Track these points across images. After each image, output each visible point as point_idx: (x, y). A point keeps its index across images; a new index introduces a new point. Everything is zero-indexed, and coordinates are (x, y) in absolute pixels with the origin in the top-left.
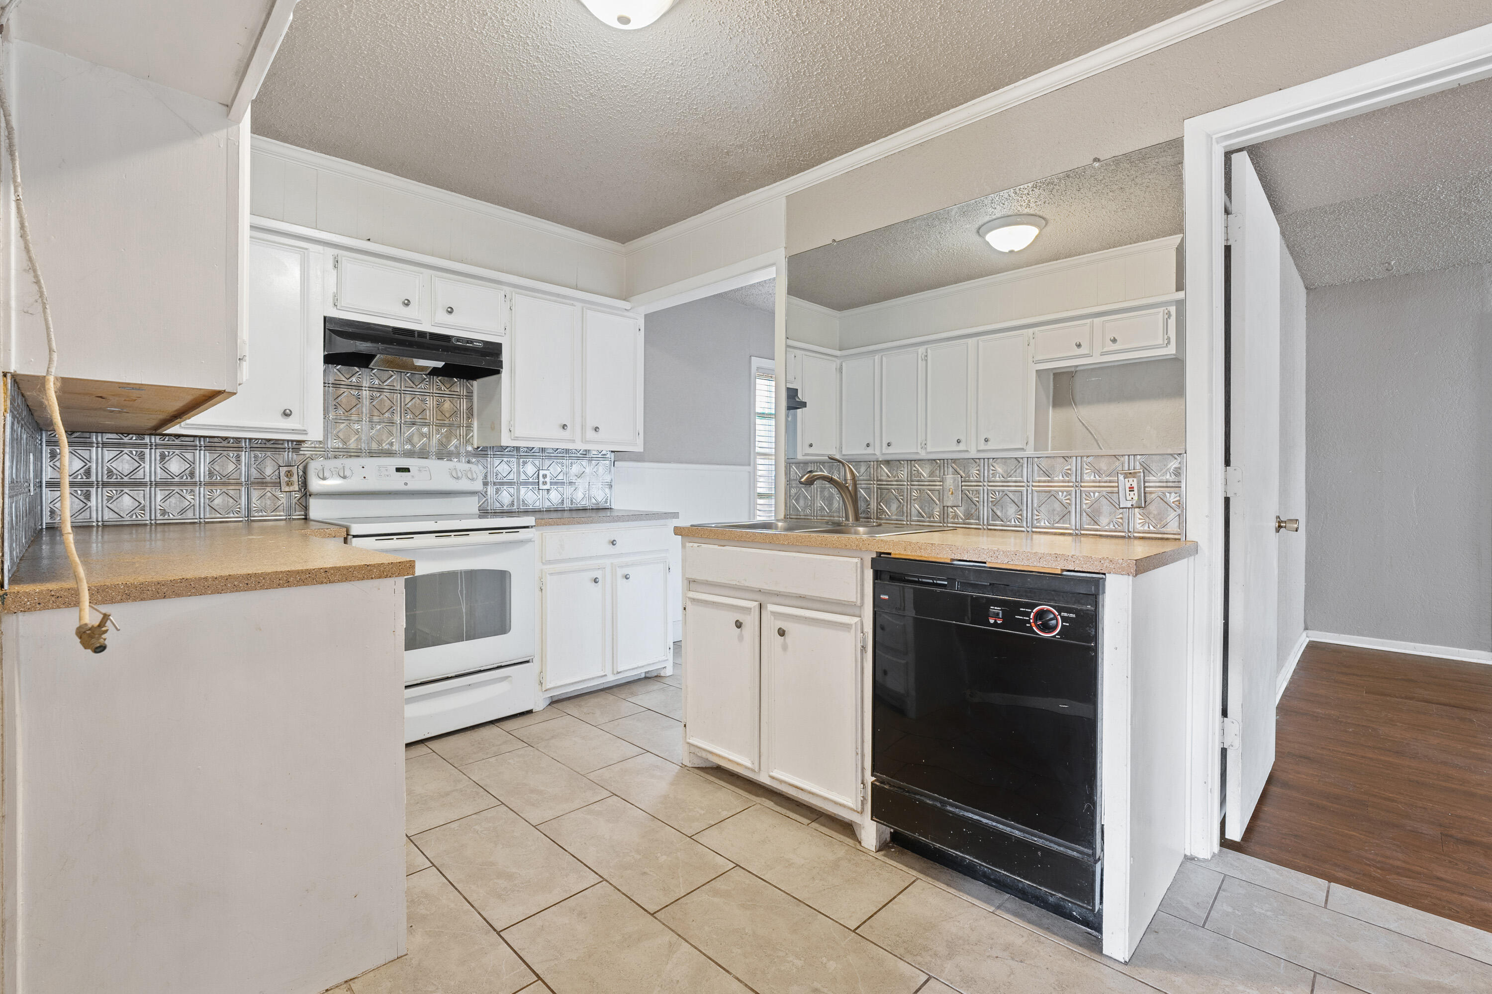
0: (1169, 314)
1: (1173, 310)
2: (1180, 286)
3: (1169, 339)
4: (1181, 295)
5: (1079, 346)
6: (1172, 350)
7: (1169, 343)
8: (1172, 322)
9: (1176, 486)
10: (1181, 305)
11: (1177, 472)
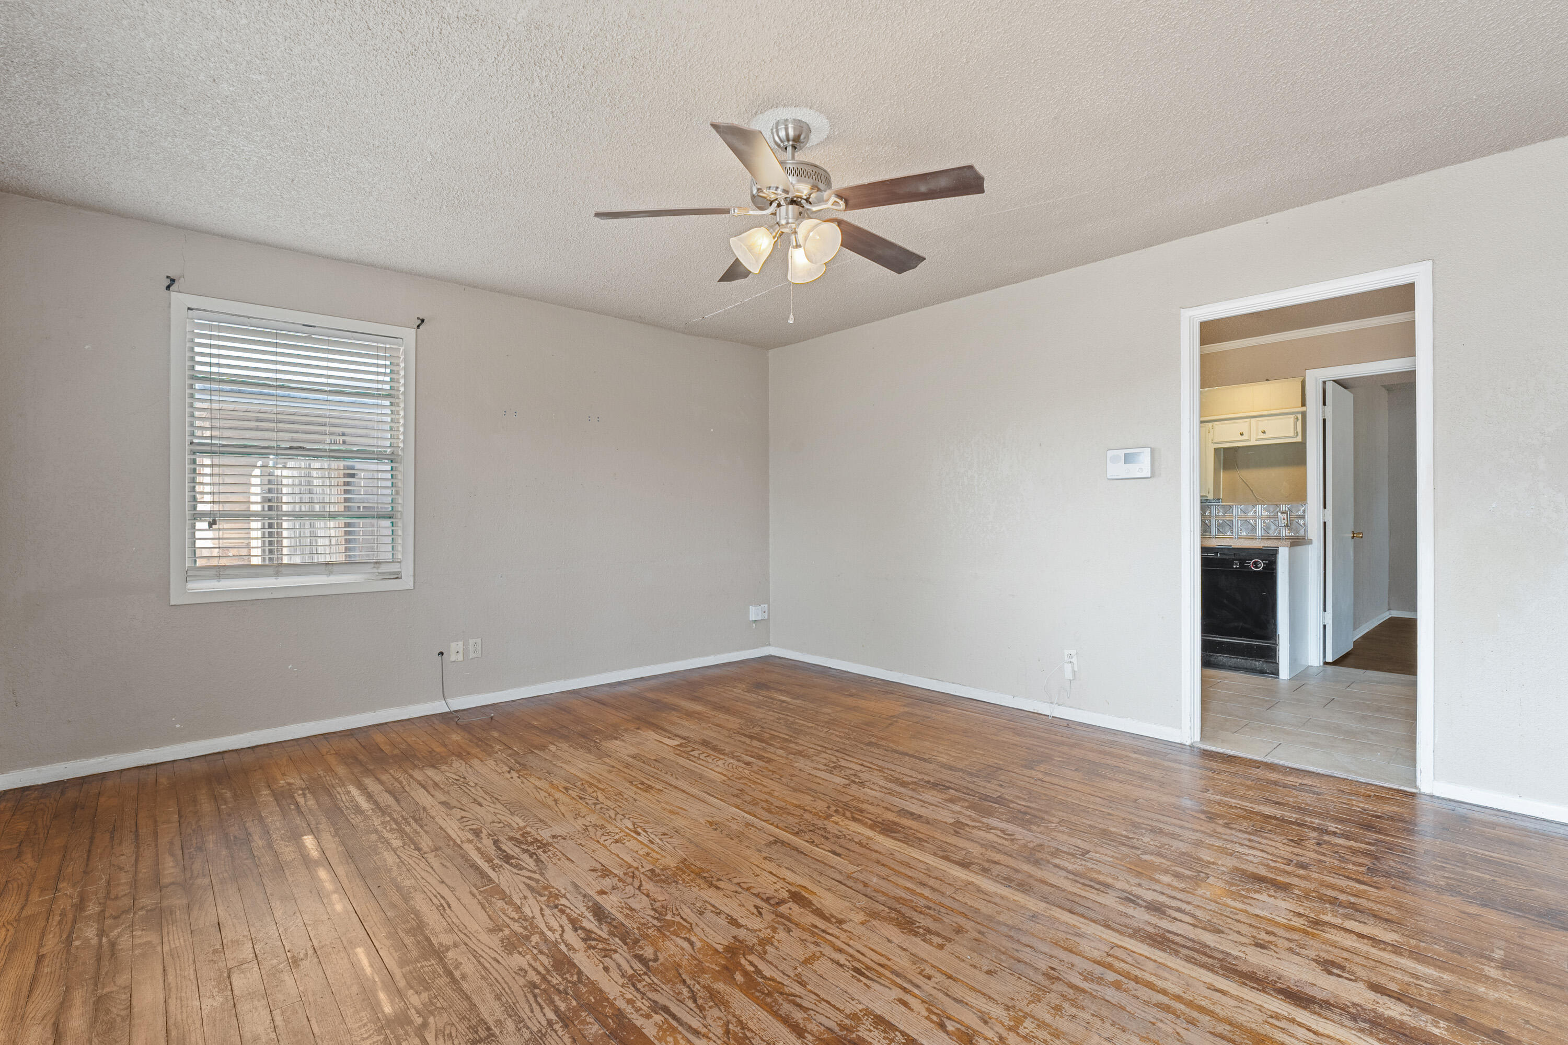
0: (1297, 419)
1: (1300, 416)
2: (1303, 404)
3: (1297, 433)
4: (1303, 409)
5: (1242, 434)
6: (1299, 439)
7: (1297, 435)
8: (1299, 424)
9: (1303, 517)
10: (1304, 414)
11: (1304, 511)
